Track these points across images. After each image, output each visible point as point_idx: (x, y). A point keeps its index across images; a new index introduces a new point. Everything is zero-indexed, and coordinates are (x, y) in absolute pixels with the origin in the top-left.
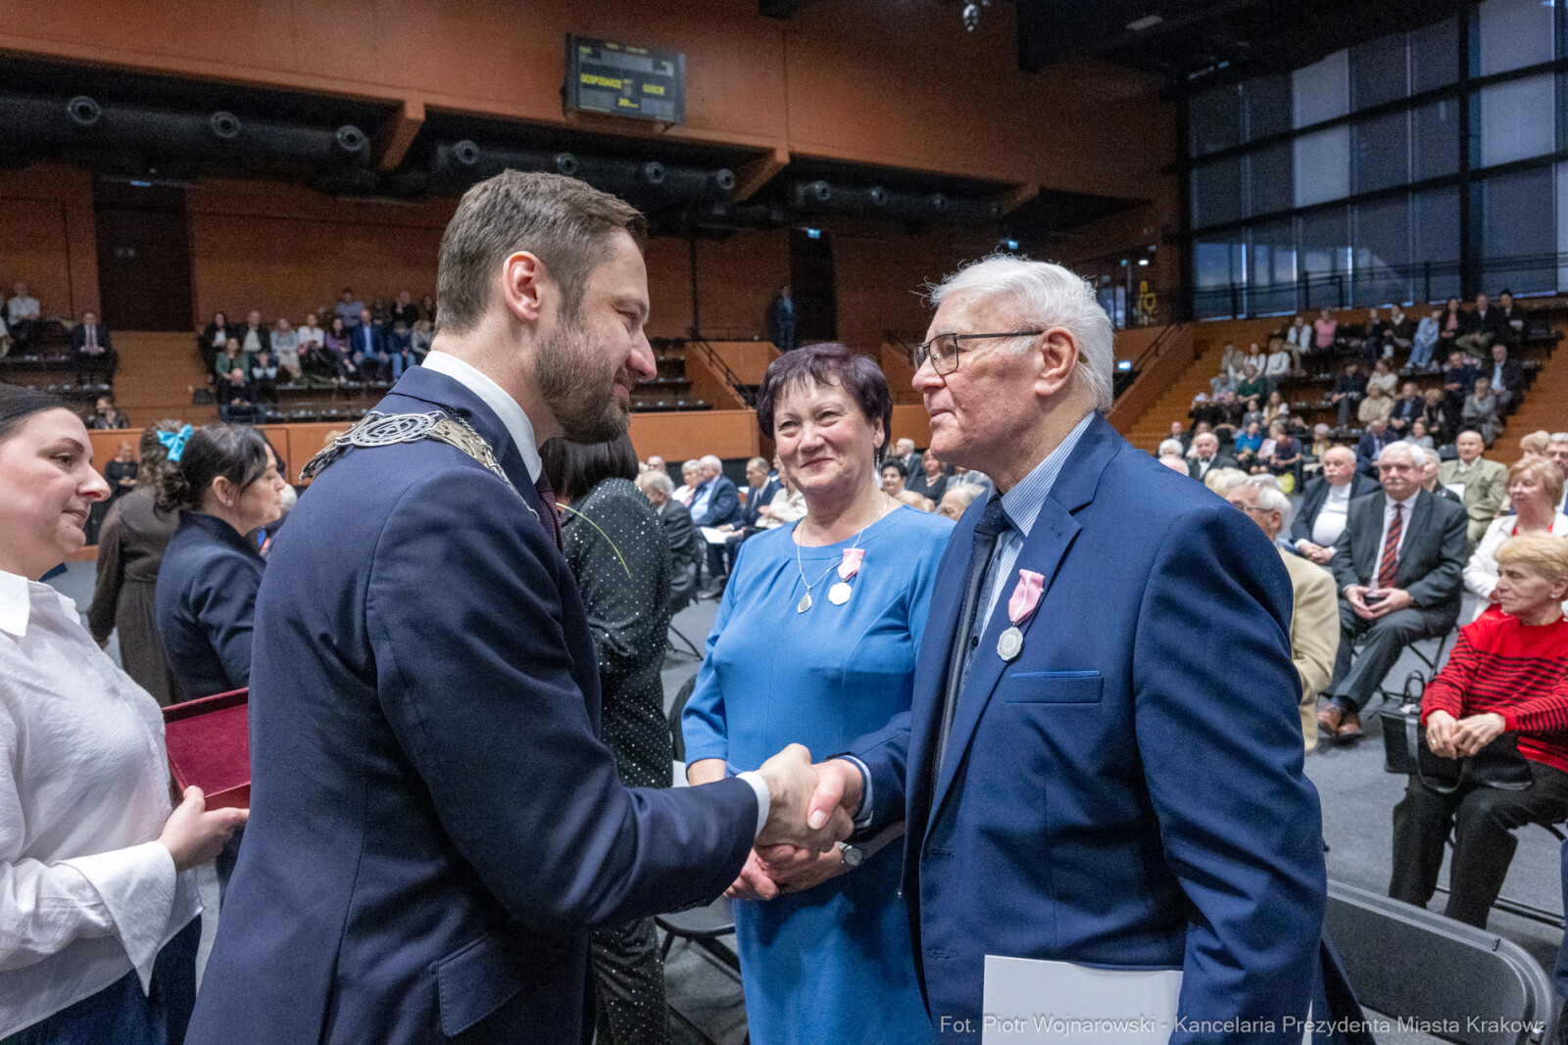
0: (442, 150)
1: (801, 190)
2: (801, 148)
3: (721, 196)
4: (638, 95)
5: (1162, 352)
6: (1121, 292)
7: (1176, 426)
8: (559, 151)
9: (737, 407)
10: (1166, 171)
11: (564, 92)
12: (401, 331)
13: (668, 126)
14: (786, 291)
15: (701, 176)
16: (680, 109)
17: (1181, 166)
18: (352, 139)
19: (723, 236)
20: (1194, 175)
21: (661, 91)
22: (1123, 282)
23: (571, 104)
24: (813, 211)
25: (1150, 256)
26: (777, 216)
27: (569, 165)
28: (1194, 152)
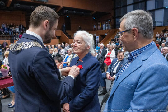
0: (15, 5)
1: (64, 11)
5: (110, 32)
8: (31, 5)
9: (56, 39)
10: (113, 9)
12: (11, 28)
13: (46, 2)
14: (64, 24)
18: (2, 3)
20: (116, 10)
26: (62, 14)
27: (33, 7)
28: (116, 7)
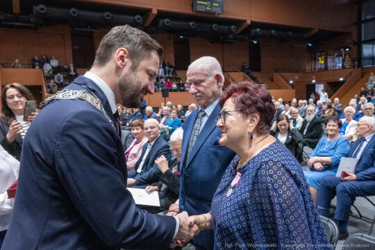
0: (161, 21)
1: (253, 31)
2: (254, 20)
3: (232, 33)
4: (212, 6)
5: (352, 75)
6: (341, 58)
7: (356, 96)
8: (191, 21)
10: (354, 24)
11: (192, 6)
13: (219, 14)
15: (226, 28)
16: (222, 10)
17: (359, 23)
18: (139, 19)
19: (230, 43)
20: (363, 25)
21: (217, 5)
22: (341, 56)
23: (195, 9)
24: (256, 37)
25: (350, 48)
26: (246, 38)
27: (193, 25)
28: (363, 19)
